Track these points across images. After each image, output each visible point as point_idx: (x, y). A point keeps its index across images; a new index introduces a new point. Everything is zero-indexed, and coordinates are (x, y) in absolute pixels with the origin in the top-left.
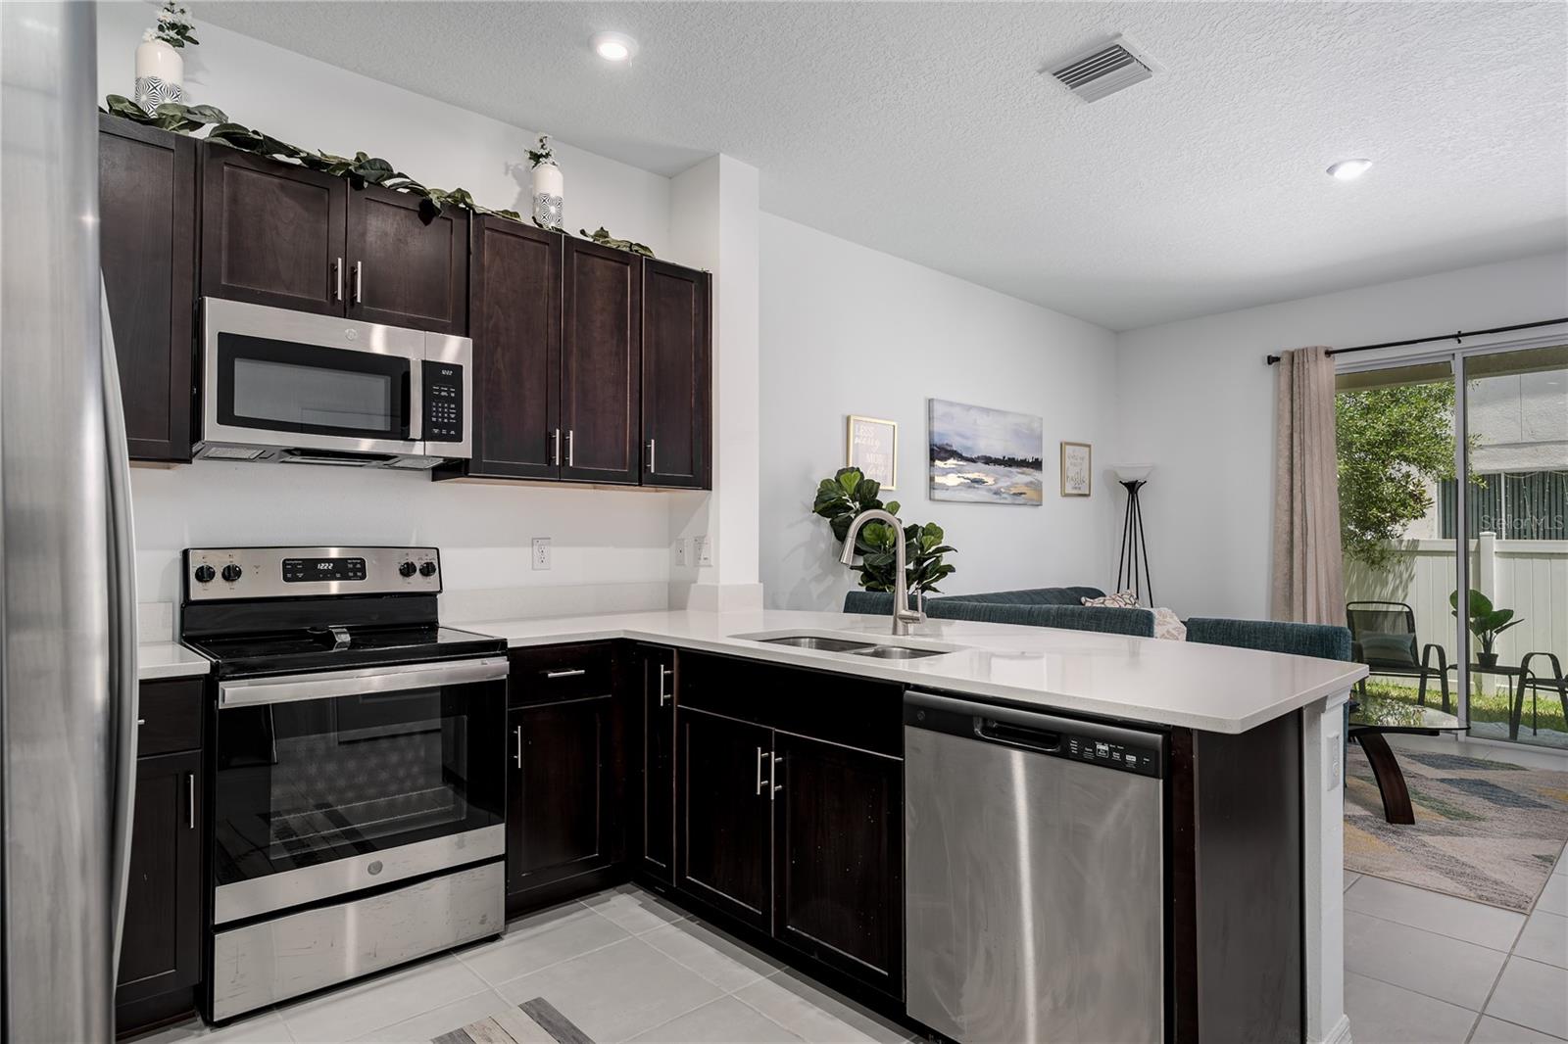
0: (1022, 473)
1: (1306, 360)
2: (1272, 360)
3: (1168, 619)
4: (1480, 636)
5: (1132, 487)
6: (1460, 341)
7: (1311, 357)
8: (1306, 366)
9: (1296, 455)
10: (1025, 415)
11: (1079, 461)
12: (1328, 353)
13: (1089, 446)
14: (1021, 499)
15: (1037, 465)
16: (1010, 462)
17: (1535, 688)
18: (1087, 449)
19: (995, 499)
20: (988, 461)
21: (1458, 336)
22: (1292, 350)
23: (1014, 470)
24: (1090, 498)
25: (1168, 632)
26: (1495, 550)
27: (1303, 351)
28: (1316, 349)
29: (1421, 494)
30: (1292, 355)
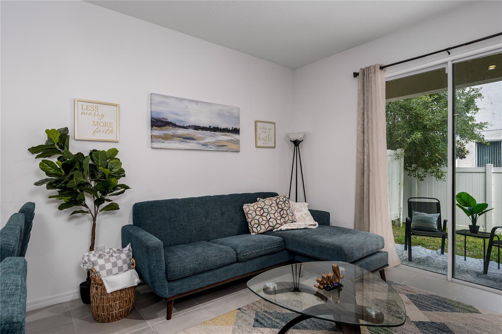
0: (224, 135)
1: (370, 72)
2: (356, 75)
3: (303, 209)
4: (470, 217)
5: (296, 143)
6: (449, 53)
7: (373, 70)
8: (370, 76)
9: (365, 123)
10: (227, 106)
11: (267, 130)
12: (382, 68)
13: (274, 123)
14: (224, 148)
15: (236, 131)
16: (216, 129)
17: (499, 247)
18: (273, 125)
19: (203, 148)
20: (197, 128)
21: (448, 50)
22: (364, 68)
23: (218, 133)
24: (275, 149)
25: (301, 215)
26: (493, 171)
27: (368, 68)
28: (375, 66)
29: (464, 149)
30: (363, 70)
